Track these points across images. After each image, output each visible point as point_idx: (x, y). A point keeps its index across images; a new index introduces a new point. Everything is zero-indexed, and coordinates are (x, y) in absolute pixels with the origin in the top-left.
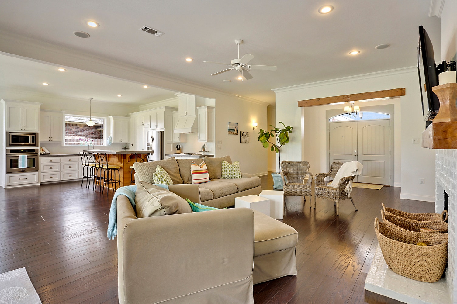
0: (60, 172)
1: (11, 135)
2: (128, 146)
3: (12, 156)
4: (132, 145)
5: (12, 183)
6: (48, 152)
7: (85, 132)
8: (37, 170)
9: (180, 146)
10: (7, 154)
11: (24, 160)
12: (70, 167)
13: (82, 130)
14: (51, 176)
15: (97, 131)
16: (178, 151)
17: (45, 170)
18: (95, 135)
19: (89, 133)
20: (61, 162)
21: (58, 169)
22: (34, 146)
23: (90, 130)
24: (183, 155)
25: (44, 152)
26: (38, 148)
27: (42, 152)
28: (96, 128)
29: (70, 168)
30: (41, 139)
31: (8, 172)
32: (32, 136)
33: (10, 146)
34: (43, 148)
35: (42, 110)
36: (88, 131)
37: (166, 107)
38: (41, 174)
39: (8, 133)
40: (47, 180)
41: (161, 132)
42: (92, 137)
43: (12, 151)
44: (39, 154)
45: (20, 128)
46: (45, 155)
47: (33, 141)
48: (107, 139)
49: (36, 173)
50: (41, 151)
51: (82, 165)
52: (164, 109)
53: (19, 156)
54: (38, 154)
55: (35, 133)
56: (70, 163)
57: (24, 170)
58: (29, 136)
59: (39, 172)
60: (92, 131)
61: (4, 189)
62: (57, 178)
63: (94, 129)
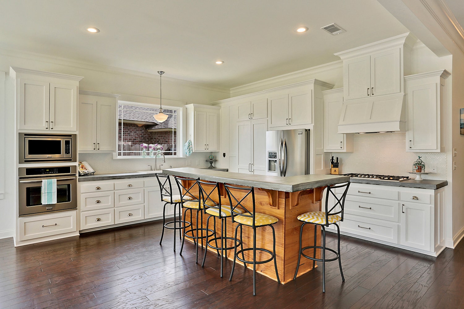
0: (113, 209)
1: (27, 140)
2: (216, 157)
3: (31, 181)
4: (224, 155)
5: (29, 235)
6: (91, 170)
7: (132, 134)
8: (74, 207)
9: (337, 158)
10: (21, 178)
11: (51, 189)
12: (130, 199)
13: (128, 132)
14: (99, 217)
15: (147, 133)
16: (335, 169)
17: (89, 207)
18: (145, 138)
19: (137, 135)
20: (114, 189)
21: (110, 203)
22: (70, 160)
23: (138, 131)
24: (364, 180)
25: (86, 171)
26: (76, 164)
27: (82, 171)
28: (146, 129)
29: (130, 201)
30: (81, 147)
31: (22, 214)
32: (66, 141)
33: (25, 161)
34: (85, 163)
35: (82, 92)
36: (136, 132)
37: (317, 82)
38: (82, 213)
39: (23, 136)
40: (91, 225)
41: (306, 130)
42: (140, 141)
43: (30, 171)
44: (77, 175)
45: (45, 125)
46: (86, 176)
47: (67, 152)
48: (184, 146)
49: (73, 213)
50: (81, 169)
51: (162, 200)
52: (312, 86)
53: (42, 181)
54: (76, 177)
55: (71, 136)
56: (130, 191)
57: (51, 209)
58: (60, 141)
59: (78, 211)
60: (141, 132)
61: (15, 248)
62: (107, 222)
63: (143, 129)
